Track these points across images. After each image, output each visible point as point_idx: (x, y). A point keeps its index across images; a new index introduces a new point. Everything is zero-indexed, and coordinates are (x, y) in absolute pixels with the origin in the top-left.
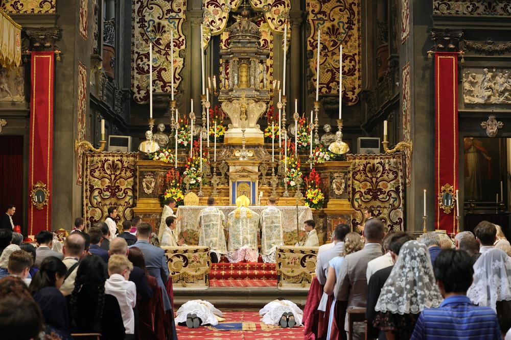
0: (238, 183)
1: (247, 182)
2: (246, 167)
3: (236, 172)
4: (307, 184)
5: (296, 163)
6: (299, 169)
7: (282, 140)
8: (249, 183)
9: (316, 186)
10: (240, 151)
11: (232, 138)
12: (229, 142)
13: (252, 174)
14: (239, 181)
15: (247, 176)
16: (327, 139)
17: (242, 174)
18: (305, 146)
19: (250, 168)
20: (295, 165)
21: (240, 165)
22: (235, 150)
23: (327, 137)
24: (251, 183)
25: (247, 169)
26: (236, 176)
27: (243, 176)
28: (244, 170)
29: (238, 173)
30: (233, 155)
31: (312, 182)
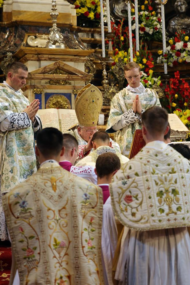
0: (48, 96)
1: (64, 94)
2: (62, 63)
3: (44, 73)
4: (170, 100)
5: (145, 61)
6: (151, 72)
7: (106, 24)
8: (69, 96)
9: (185, 104)
10: (36, 37)
11: (19, 13)
12: (14, 19)
13: (74, 77)
14: (49, 91)
15: (66, 82)
16: (182, 24)
17: (56, 76)
18: (151, 33)
19: (71, 65)
20: (143, 64)
21: (50, 59)
22: (26, 35)
23: (182, 21)
24: (73, 96)
25: (65, 68)
26: (43, 82)
27: (57, 82)
28: (58, 69)
29: (47, 76)
30: (24, 42)
31: (176, 95)
